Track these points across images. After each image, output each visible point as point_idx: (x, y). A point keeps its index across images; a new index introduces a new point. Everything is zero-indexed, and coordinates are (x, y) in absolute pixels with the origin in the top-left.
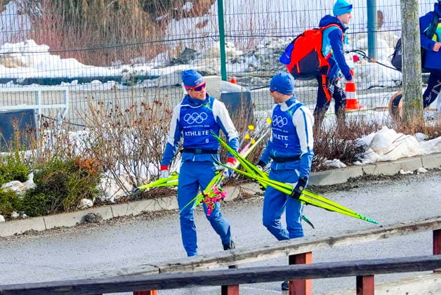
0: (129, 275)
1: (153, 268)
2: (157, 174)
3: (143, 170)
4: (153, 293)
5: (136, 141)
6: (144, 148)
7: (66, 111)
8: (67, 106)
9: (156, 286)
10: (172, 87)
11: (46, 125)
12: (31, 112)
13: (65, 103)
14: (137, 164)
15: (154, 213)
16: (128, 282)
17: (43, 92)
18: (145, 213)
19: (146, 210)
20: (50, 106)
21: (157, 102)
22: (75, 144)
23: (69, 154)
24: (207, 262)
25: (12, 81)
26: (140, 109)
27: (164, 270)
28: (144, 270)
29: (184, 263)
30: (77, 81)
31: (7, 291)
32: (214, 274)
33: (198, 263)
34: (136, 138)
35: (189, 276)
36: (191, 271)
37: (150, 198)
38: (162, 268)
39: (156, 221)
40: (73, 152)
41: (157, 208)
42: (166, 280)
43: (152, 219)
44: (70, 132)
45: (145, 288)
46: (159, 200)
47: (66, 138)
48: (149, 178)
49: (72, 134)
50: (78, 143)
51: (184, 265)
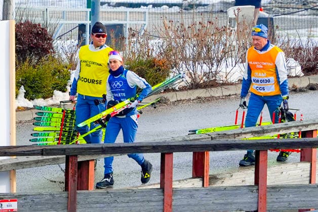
0: (190, 140)
1: (207, 136)
2: (208, 72)
3: (198, 69)
4: (207, 153)
5: (195, 49)
6: (199, 54)
7: (146, 26)
8: (146, 23)
9: (210, 148)
10: (218, 12)
11: (133, 35)
12: (121, 26)
13: (145, 20)
14: (195, 64)
15: (205, 98)
16: (191, 145)
17: (130, 12)
18: (199, 98)
19: (200, 96)
20: (136, 22)
21: (210, 22)
22: (153, 49)
23: (148, 56)
24: (245, 133)
25: (107, 4)
26: (198, 27)
27: (215, 138)
28: (201, 137)
29: (229, 133)
30: (151, 6)
31: (107, 147)
32: (251, 142)
33: (239, 134)
34: (194, 46)
35: (233, 142)
36: (234, 139)
37: (203, 88)
38: (213, 136)
39: (206, 105)
40: (151, 54)
41: (208, 95)
42: (218, 144)
43: (204, 102)
44: (149, 41)
45: (202, 150)
46: (209, 89)
47: (147, 44)
48: (202, 75)
49: (151, 42)
50: (155, 49)
51: (229, 135)
